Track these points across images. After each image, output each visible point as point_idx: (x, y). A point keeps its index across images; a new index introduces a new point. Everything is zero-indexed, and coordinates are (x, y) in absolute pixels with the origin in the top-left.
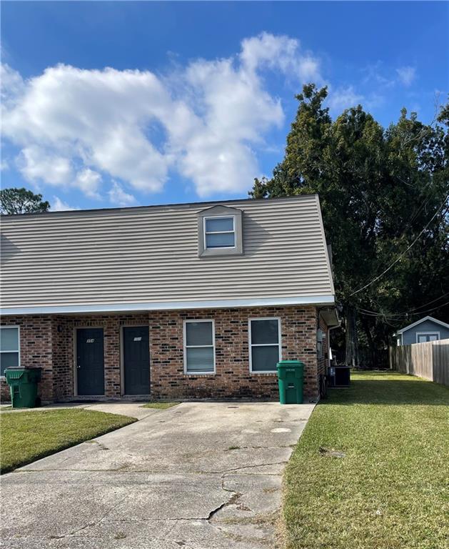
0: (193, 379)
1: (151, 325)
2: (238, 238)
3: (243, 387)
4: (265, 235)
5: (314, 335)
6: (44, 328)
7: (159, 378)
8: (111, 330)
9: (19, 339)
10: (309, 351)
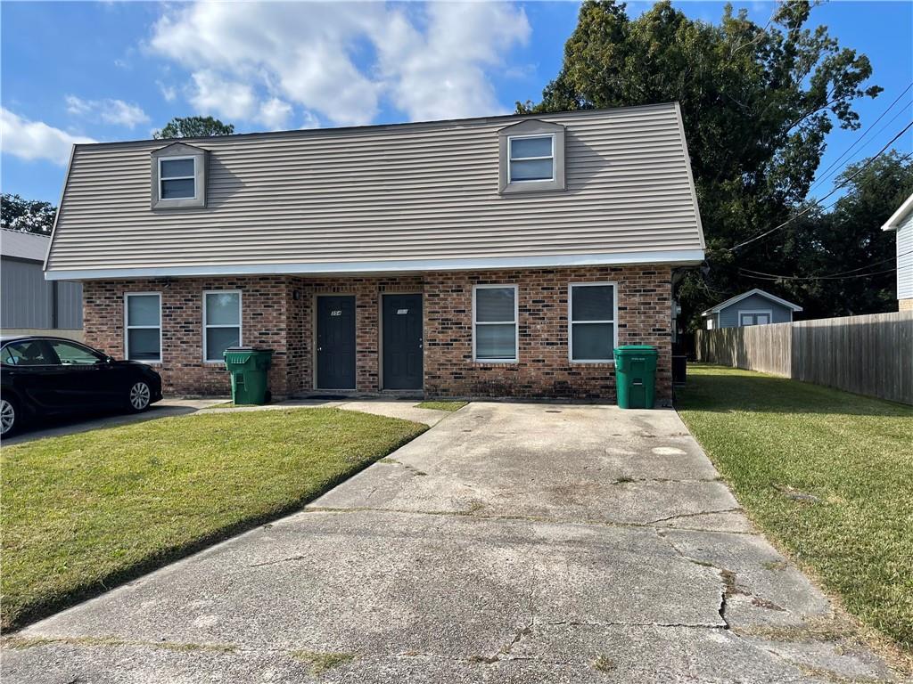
0: (486, 369)
1: (428, 291)
2: (557, 167)
3: (559, 383)
4: (599, 163)
5: (668, 308)
6: (276, 295)
7: (436, 366)
8: (367, 299)
9: (241, 309)
10: (660, 332)
